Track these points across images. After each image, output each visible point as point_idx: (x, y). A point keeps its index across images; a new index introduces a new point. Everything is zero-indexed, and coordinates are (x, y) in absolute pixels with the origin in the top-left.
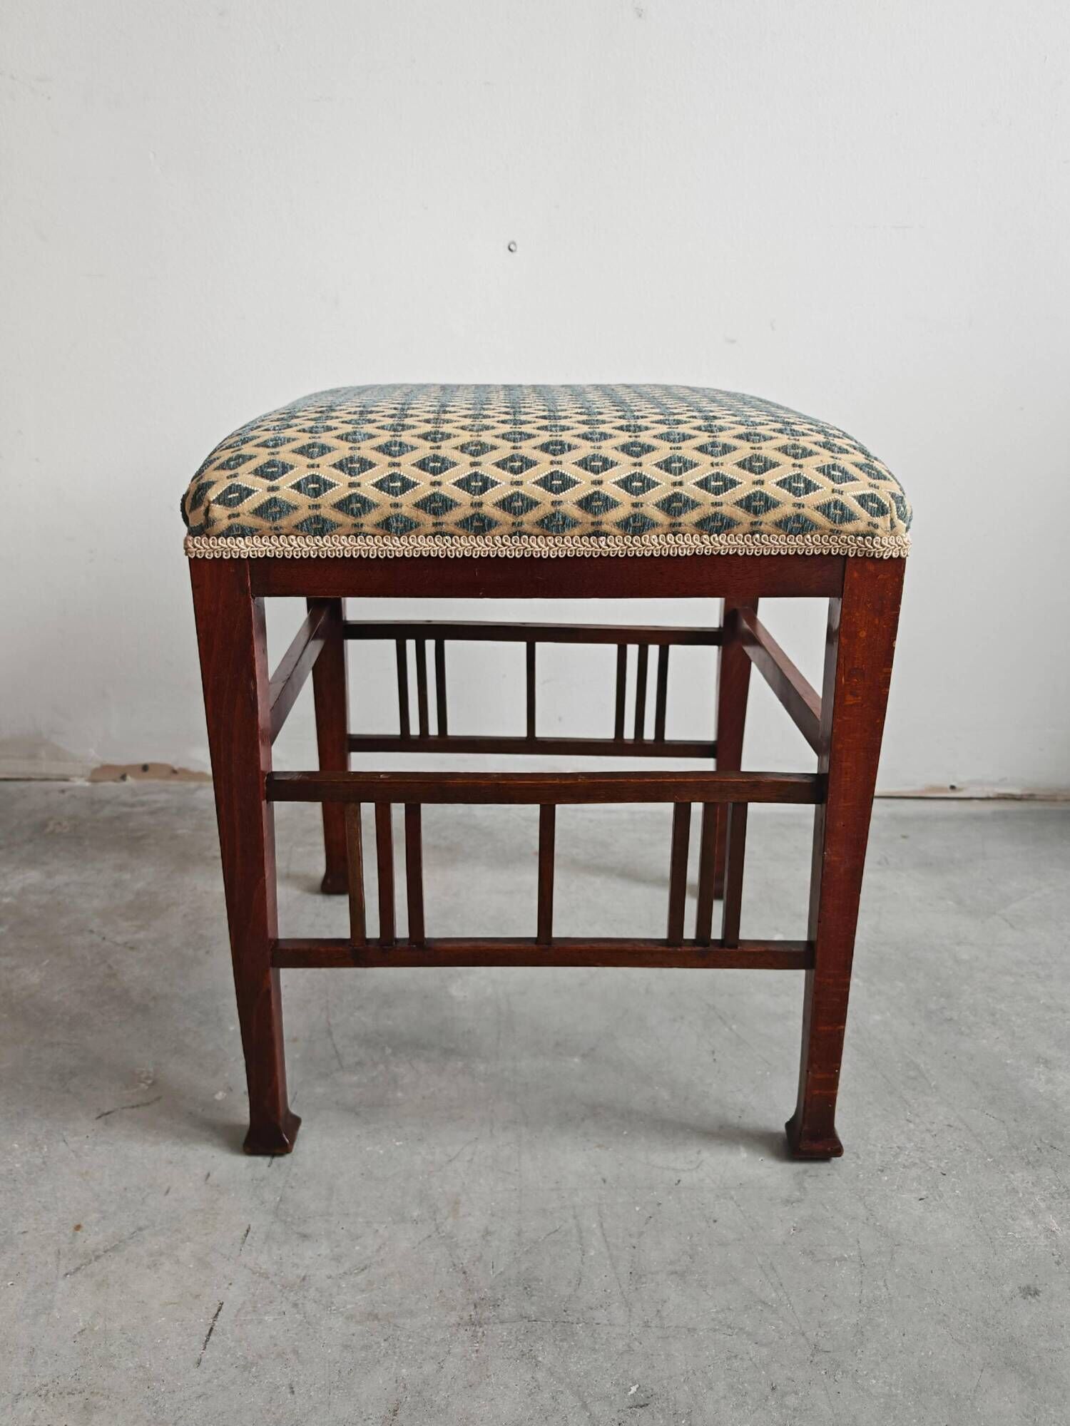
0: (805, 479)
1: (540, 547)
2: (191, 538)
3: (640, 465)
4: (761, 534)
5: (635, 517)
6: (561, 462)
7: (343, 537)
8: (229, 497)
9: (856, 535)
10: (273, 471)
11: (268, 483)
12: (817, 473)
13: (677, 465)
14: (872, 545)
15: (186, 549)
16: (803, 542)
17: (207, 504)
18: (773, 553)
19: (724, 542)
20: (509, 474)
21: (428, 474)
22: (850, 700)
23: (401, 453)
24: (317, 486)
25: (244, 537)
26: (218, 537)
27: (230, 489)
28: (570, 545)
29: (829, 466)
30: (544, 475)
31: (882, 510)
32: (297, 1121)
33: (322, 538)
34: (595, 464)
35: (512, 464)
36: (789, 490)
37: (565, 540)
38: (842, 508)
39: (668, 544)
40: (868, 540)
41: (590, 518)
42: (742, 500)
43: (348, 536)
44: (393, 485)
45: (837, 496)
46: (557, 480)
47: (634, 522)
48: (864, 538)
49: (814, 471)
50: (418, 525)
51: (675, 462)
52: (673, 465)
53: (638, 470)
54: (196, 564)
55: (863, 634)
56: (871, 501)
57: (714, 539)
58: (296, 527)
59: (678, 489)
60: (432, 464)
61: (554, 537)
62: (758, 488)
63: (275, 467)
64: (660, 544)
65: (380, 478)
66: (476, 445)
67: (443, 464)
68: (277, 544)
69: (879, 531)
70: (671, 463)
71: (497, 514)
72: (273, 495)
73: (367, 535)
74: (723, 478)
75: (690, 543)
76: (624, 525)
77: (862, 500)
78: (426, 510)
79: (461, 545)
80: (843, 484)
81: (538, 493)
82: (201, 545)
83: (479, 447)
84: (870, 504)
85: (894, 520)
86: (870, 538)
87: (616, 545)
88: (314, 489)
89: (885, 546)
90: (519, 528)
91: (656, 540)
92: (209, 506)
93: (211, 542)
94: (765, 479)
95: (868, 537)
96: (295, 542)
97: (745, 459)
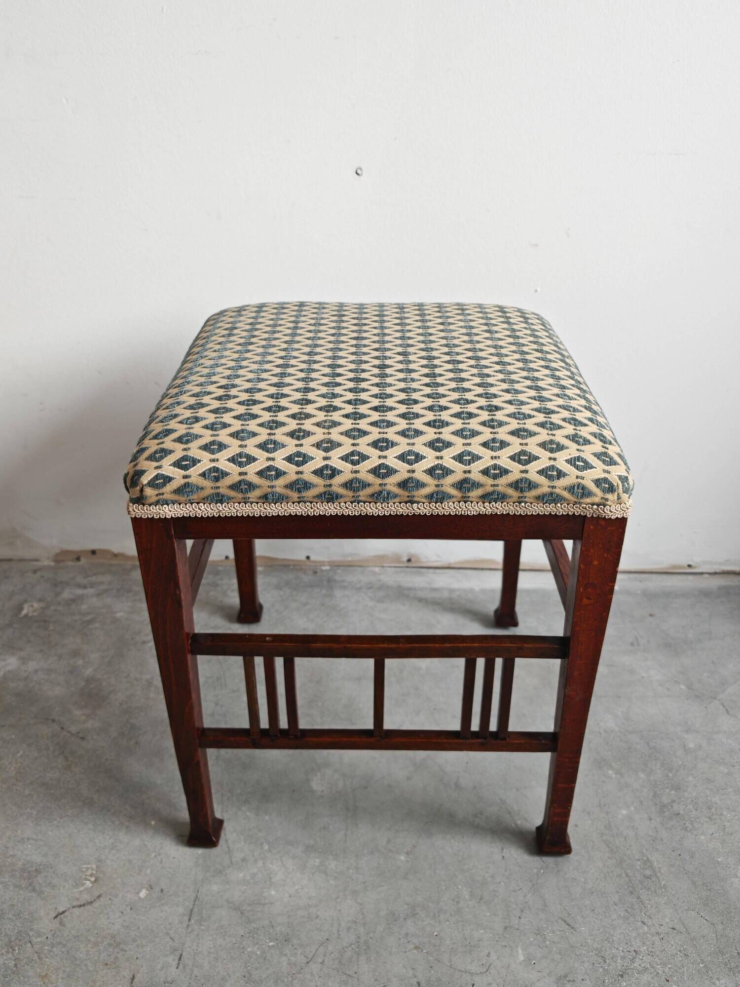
0: (558, 469)
1: (372, 509)
2: (131, 504)
3: (441, 458)
4: (526, 503)
5: (437, 493)
6: (386, 457)
7: (236, 504)
8: (157, 482)
9: (593, 505)
10: (186, 464)
11: (183, 472)
12: (566, 464)
13: (468, 458)
14: (603, 511)
15: (129, 512)
16: (555, 508)
17: (141, 486)
18: (534, 513)
19: (499, 507)
20: (350, 465)
21: (294, 466)
22: (585, 601)
23: (274, 450)
24: (217, 474)
25: (168, 505)
26: (150, 505)
27: (157, 477)
28: (393, 508)
29: (575, 458)
30: (374, 466)
31: (611, 489)
32: (220, 823)
33: (222, 504)
34: (410, 458)
35: (352, 458)
36: (546, 477)
37: (389, 505)
38: (583, 488)
39: (461, 508)
40: (601, 508)
41: (407, 494)
42: (512, 483)
43: (239, 503)
44: (270, 473)
45: (579, 480)
46: (383, 469)
47: (437, 495)
48: (598, 506)
49: (564, 462)
50: (287, 498)
51: (466, 456)
52: (465, 458)
53: (440, 462)
54: (137, 522)
55: (596, 563)
56: (604, 483)
57: (493, 505)
58: (204, 499)
59: (467, 475)
60: (296, 459)
61: (382, 503)
62: (524, 475)
63: (187, 461)
64: (455, 508)
65: (260, 469)
66: (327, 443)
67: (304, 458)
68: (191, 509)
69: (608, 503)
70: (463, 456)
71: (341, 491)
72: (186, 480)
73: (253, 502)
74: (500, 468)
75: (476, 508)
76: (430, 497)
77: (598, 482)
78: (293, 489)
79: (317, 508)
80: (585, 472)
81: (370, 478)
82: (139, 510)
83: (329, 445)
84: (603, 485)
85: (620, 495)
86: (603, 507)
87: (424, 509)
88: (215, 476)
89: (613, 511)
90: (357, 499)
91: (453, 506)
92: (143, 487)
93: (145, 509)
94: (529, 469)
95: (601, 506)
96: (203, 507)
97: (515, 454)
